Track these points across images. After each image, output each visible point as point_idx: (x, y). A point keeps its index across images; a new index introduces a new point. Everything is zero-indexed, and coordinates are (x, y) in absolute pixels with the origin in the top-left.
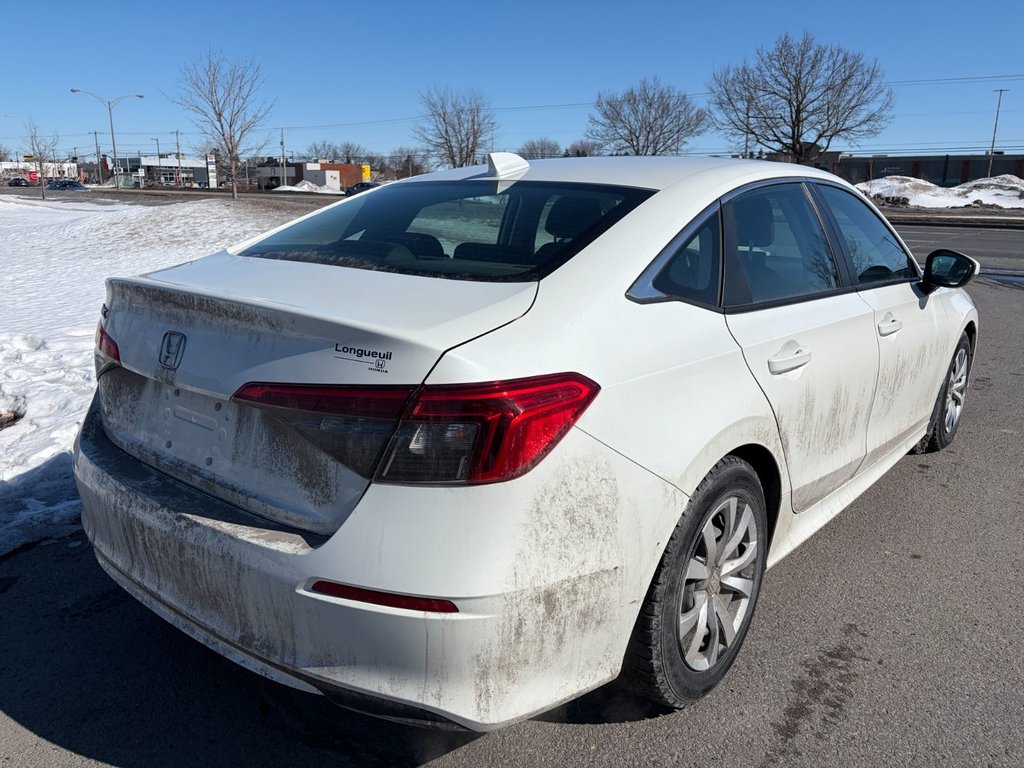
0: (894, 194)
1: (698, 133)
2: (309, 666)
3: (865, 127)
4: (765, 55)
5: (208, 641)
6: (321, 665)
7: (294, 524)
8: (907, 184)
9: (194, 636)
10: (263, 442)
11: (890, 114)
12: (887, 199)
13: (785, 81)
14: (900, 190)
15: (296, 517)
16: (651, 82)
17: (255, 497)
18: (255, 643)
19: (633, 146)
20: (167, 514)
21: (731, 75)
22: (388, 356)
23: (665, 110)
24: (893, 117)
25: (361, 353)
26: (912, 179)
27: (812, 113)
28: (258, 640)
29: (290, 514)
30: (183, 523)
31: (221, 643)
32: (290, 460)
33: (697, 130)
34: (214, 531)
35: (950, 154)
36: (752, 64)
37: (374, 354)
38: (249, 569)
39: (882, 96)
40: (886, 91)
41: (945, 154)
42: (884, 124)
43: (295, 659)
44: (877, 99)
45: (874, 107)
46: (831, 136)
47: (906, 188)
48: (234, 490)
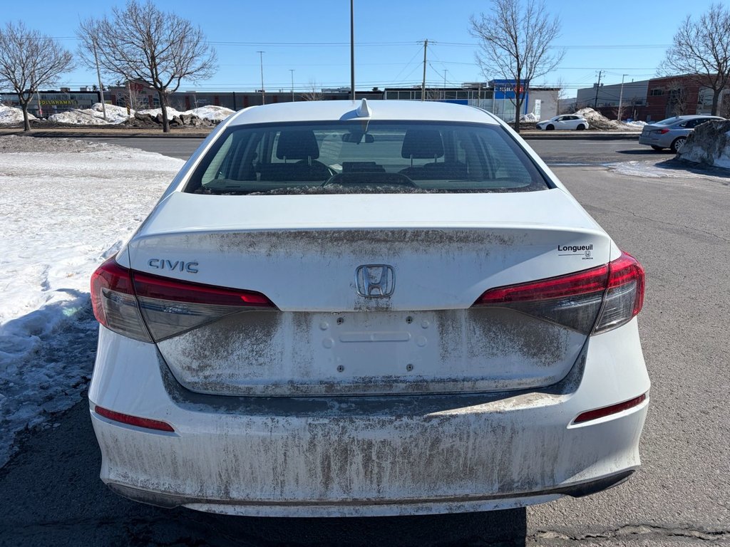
0: (214, 118)
1: (69, 70)
2: (566, 479)
3: (201, 72)
4: (120, 13)
5: (451, 509)
6: (574, 474)
7: (527, 386)
8: (220, 111)
9: (434, 512)
10: (477, 335)
11: (216, 64)
12: (212, 121)
13: (138, 35)
14: (216, 115)
15: (529, 381)
16: (17, 26)
17: (483, 379)
18: (516, 485)
19: (10, 79)
20: (410, 421)
21: (96, 26)
22: (591, 247)
23: (34, 51)
24: (218, 66)
25: (575, 249)
26: (221, 108)
27: (163, 60)
28: (518, 482)
29: (524, 380)
30: (435, 422)
31: (466, 504)
32: (511, 341)
33: (67, 67)
34: (477, 414)
35: (235, 92)
36: (111, 20)
37: (583, 248)
38: (524, 430)
39: (208, 51)
40: (210, 48)
41: (232, 92)
42: (214, 71)
43: (554, 481)
44: (206, 54)
45: (205, 58)
46: (180, 78)
47: (219, 114)
48: (455, 381)
